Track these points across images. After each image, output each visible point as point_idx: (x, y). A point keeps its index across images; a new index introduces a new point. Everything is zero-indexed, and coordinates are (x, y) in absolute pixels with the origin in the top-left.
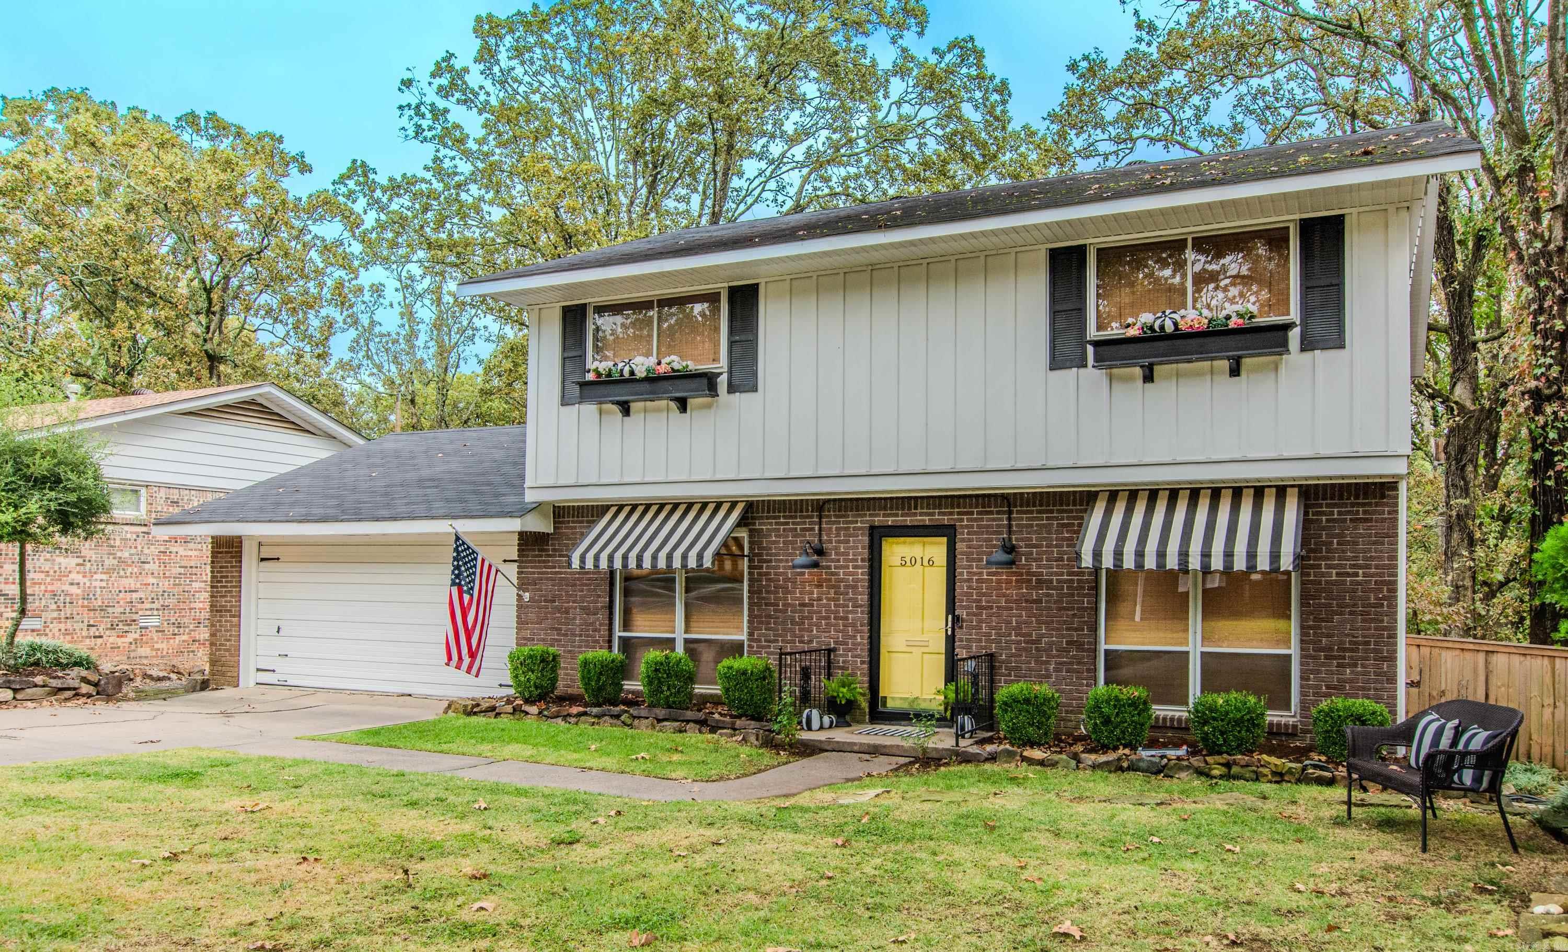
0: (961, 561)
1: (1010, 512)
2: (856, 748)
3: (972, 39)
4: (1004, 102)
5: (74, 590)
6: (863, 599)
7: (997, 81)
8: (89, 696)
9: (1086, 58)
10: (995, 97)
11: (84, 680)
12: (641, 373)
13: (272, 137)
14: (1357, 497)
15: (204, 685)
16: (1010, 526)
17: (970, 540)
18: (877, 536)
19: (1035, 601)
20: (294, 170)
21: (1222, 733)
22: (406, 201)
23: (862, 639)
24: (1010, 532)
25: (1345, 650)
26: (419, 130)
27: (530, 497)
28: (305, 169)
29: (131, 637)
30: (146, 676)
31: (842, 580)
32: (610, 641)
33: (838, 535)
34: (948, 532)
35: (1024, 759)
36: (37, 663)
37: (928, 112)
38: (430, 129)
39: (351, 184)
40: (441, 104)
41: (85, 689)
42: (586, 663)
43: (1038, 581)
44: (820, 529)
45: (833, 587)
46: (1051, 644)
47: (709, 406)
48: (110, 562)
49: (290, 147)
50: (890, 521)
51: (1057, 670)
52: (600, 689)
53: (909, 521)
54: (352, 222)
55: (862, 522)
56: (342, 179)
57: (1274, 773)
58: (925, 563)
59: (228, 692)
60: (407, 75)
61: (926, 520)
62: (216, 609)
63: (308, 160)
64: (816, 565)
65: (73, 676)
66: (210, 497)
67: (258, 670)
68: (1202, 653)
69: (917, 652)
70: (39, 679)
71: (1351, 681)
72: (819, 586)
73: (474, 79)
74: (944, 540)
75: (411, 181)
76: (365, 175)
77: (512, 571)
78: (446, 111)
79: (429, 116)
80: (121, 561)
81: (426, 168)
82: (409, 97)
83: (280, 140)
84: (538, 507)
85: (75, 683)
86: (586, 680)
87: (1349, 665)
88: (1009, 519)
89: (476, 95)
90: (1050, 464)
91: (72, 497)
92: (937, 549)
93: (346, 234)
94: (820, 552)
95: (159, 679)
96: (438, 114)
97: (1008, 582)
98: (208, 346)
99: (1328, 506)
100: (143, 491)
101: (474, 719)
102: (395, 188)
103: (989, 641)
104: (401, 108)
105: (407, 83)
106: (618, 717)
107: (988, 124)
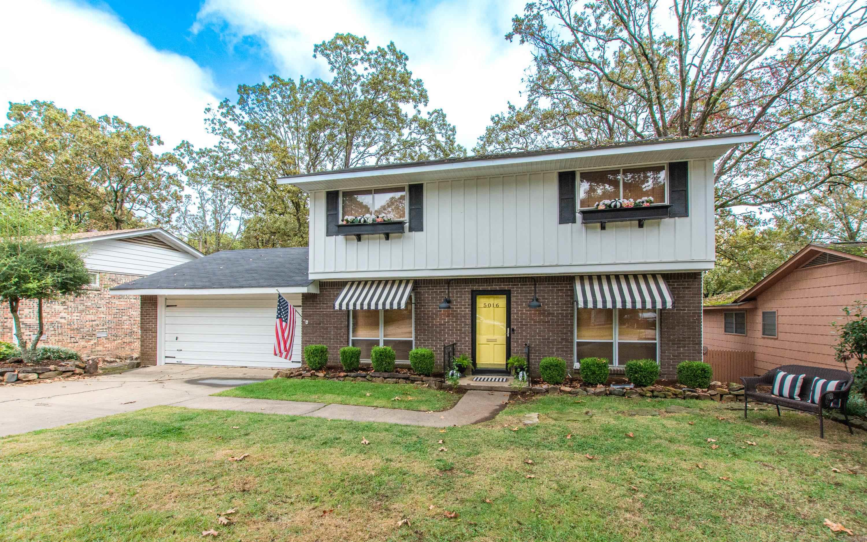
0: (514, 305)
1: (535, 285)
2: (482, 388)
3: (442, 110)
4: (454, 135)
5: (63, 321)
6: (469, 322)
7: (451, 127)
8: (80, 374)
10: (450, 133)
11: (77, 366)
12: (370, 221)
13: (145, 129)
14: (685, 278)
15: (138, 365)
16: (535, 290)
17: (517, 296)
18: (475, 294)
19: (546, 322)
20: (155, 142)
21: (644, 377)
22: (207, 159)
23: (468, 339)
24: (535, 293)
25: (680, 341)
26: (214, 130)
27: (311, 277)
28: (160, 143)
29: (92, 342)
30: (104, 361)
31: (459, 314)
32: (348, 341)
33: (457, 294)
34: (508, 294)
35: (561, 391)
36: (48, 358)
37: (423, 137)
38: (219, 129)
39: (182, 150)
40: (223, 120)
41: (78, 371)
42: (344, 352)
43: (548, 314)
44: (449, 292)
45: (454, 317)
46: (554, 340)
47: (400, 237)
48: (81, 308)
49: (154, 133)
50: (481, 288)
51: (557, 351)
52: (352, 364)
53: (489, 288)
54: (182, 167)
55: (468, 289)
56: (178, 148)
57: (674, 394)
58: (495, 306)
59: (151, 369)
60: (208, 107)
61: (498, 288)
62: (145, 330)
63: (162, 140)
64: (449, 308)
65: (70, 364)
66: (137, 278)
67: (166, 357)
68: (619, 343)
69: (492, 344)
70: (52, 367)
71: (683, 353)
72: (448, 316)
73: (237, 111)
74: (505, 296)
75: (211, 151)
76: (188, 147)
77: (300, 310)
78: (226, 123)
79: (218, 124)
80: (87, 307)
81: (215, 146)
82: (210, 116)
83: (149, 130)
84: (314, 282)
85: (73, 368)
86: (345, 359)
87: (682, 347)
88: (535, 287)
89: (238, 117)
90: (560, 264)
91: (71, 276)
92: (501, 301)
93: (179, 172)
94: (449, 302)
95: (111, 362)
96: (222, 124)
97: (535, 314)
98: (116, 216)
99: (673, 282)
100: (98, 276)
101: (292, 380)
102: (202, 153)
103: (526, 339)
104: (205, 120)
105: (208, 110)
106: (365, 377)
107: (446, 143)
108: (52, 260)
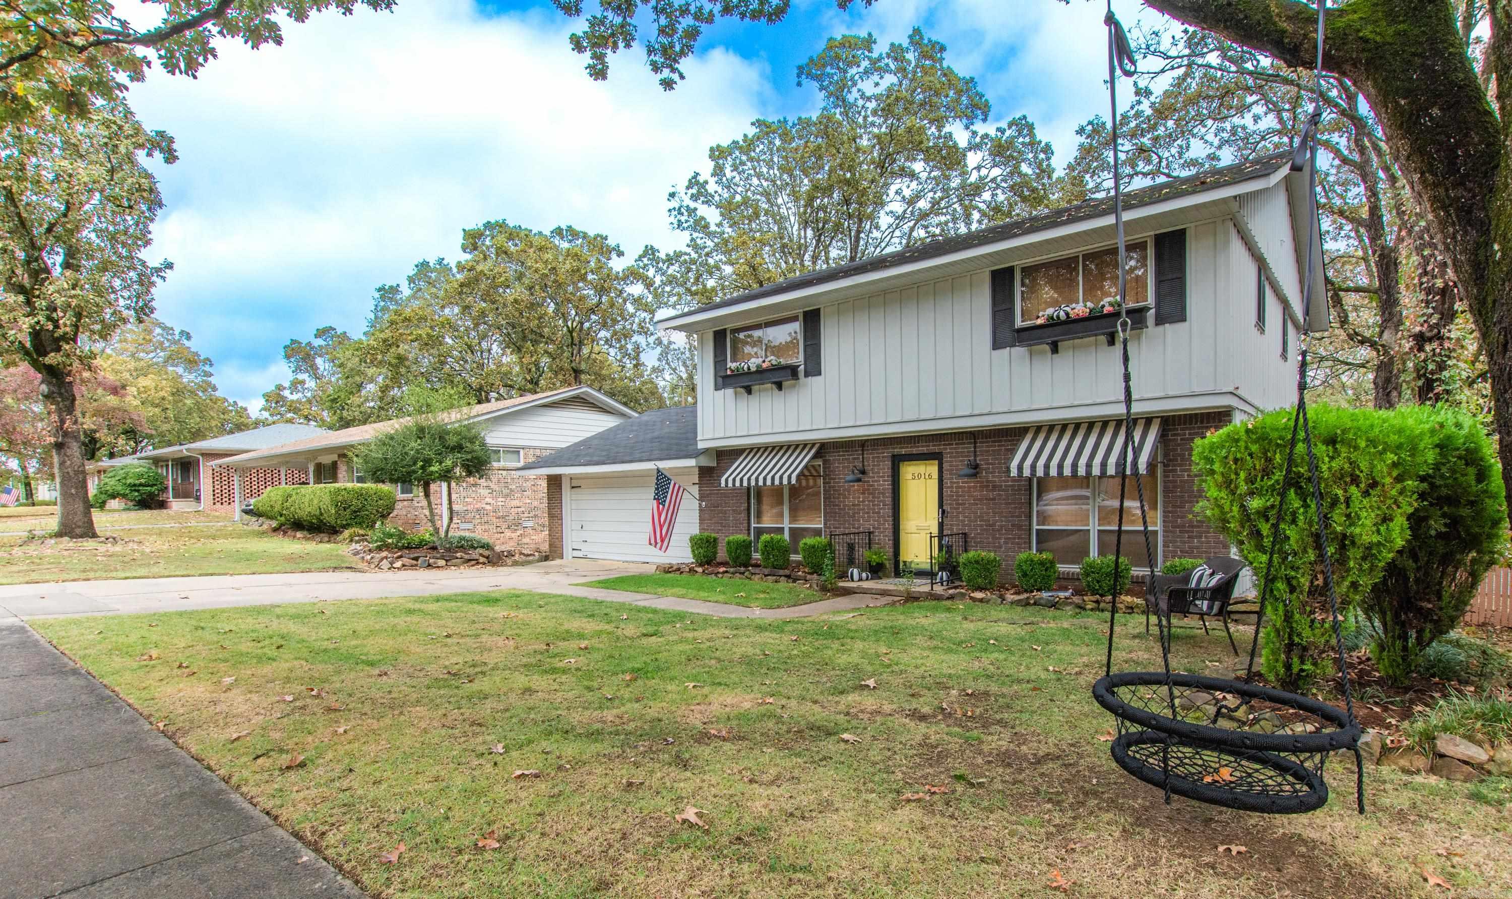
0: (946, 475)
1: (975, 443)
2: (883, 592)
3: (1025, 117)
4: (1048, 159)
5: (488, 507)
6: (889, 500)
7: (1043, 144)
8: (484, 564)
9: (1090, 123)
10: (1042, 156)
11: (481, 555)
12: (753, 369)
13: (601, 236)
14: (1202, 422)
15: (546, 558)
16: (975, 452)
17: (951, 462)
18: (897, 461)
20: (614, 255)
21: (1098, 582)
22: (676, 267)
23: (888, 525)
24: (975, 456)
25: (1193, 527)
26: (680, 224)
27: (701, 445)
28: (620, 254)
29: (519, 533)
30: (521, 554)
31: (876, 489)
32: (749, 530)
33: (873, 461)
34: (937, 457)
35: (971, 598)
36: (462, 546)
37: (996, 172)
38: (687, 221)
39: (645, 260)
40: (693, 205)
41: (482, 560)
42: (729, 543)
44: (863, 459)
45: (871, 493)
46: (1001, 526)
47: (794, 386)
48: (506, 491)
49: (611, 242)
50: (903, 451)
51: (1006, 543)
52: (738, 558)
53: (915, 451)
54: (649, 284)
55: (887, 453)
56: (640, 258)
57: (1127, 607)
58: (926, 477)
59: (558, 562)
60: (672, 190)
61: (924, 450)
62: (551, 516)
63: (621, 249)
64: (859, 480)
65: (475, 554)
66: (548, 452)
67: (572, 549)
68: (1099, 531)
69: (924, 532)
70: (458, 555)
71: (1197, 548)
72: (863, 493)
73: (712, 187)
74: (936, 462)
75: (678, 255)
76: (653, 254)
77: (695, 490)
78: (696, 209)
79: (686, 213)
80: (512, 490)
81: (688, 246)
82: (675, 204)
83: (606, 238)
84: (706, 451)
85: (477, 557)
86: (729, 552)
87: (1196, 537)
88: (975, 447)
89: (713, 197)
90: (994, 411)
91: (469, 457)
92: (932, 469)
93: (646, 291)
94: (863, 472)
95: (528, 555)
96: (692, 211)
97: (975, 487)
98: (573, 365)
99: (1182, 429)
100: (522, 452)
101: (669, 575)
102: (670, 260)
103: (964, 525)
104: (670, 211)
105: (672, 195)
106: (743, 573)
107: (1038, 176)
108: (452, 440)
